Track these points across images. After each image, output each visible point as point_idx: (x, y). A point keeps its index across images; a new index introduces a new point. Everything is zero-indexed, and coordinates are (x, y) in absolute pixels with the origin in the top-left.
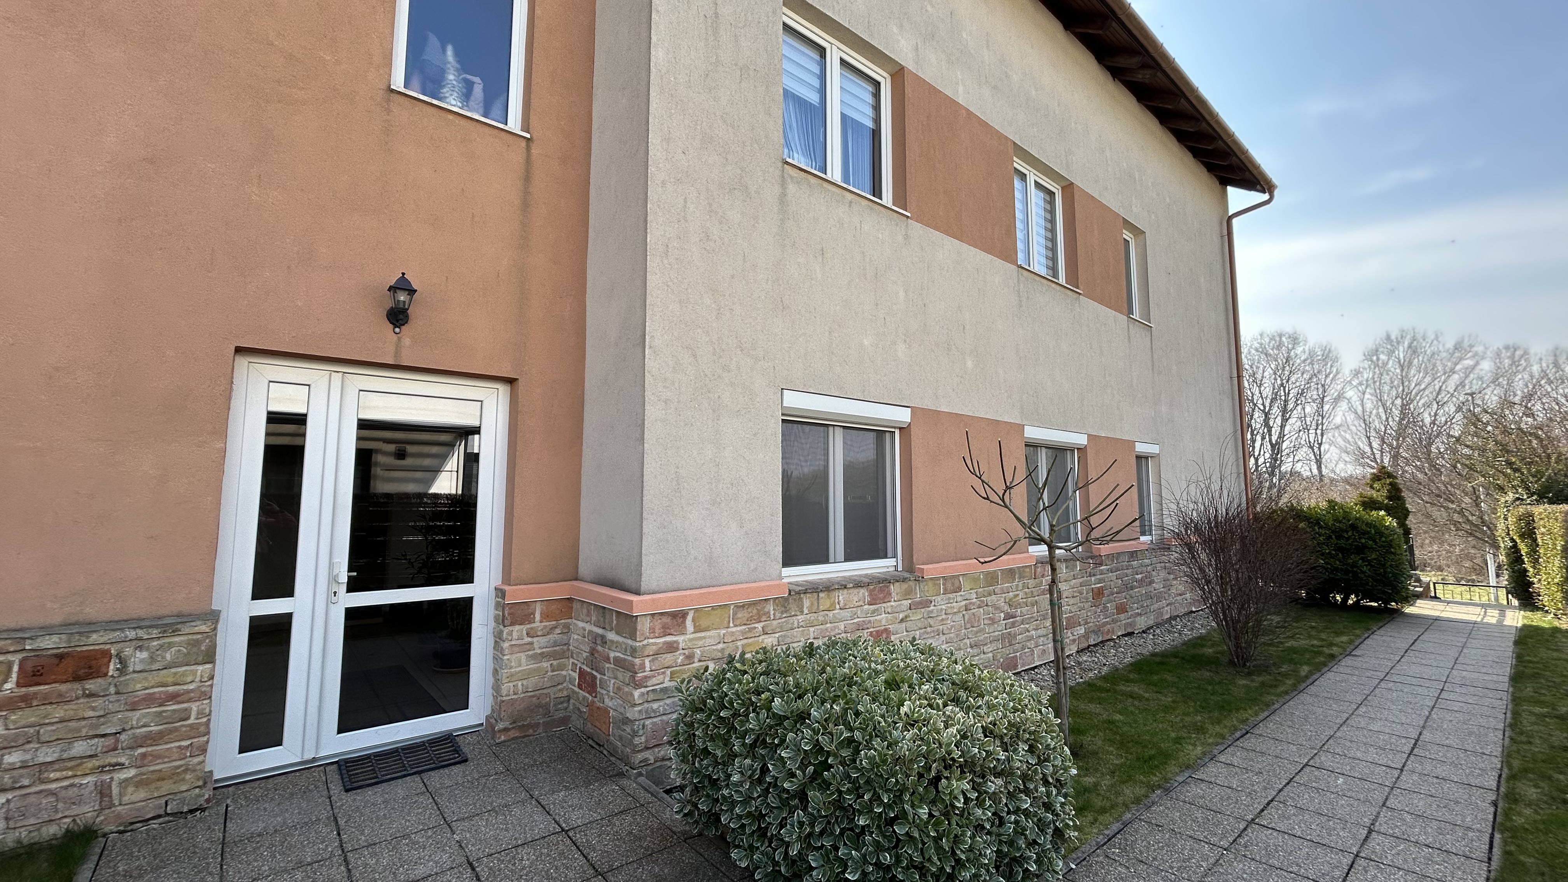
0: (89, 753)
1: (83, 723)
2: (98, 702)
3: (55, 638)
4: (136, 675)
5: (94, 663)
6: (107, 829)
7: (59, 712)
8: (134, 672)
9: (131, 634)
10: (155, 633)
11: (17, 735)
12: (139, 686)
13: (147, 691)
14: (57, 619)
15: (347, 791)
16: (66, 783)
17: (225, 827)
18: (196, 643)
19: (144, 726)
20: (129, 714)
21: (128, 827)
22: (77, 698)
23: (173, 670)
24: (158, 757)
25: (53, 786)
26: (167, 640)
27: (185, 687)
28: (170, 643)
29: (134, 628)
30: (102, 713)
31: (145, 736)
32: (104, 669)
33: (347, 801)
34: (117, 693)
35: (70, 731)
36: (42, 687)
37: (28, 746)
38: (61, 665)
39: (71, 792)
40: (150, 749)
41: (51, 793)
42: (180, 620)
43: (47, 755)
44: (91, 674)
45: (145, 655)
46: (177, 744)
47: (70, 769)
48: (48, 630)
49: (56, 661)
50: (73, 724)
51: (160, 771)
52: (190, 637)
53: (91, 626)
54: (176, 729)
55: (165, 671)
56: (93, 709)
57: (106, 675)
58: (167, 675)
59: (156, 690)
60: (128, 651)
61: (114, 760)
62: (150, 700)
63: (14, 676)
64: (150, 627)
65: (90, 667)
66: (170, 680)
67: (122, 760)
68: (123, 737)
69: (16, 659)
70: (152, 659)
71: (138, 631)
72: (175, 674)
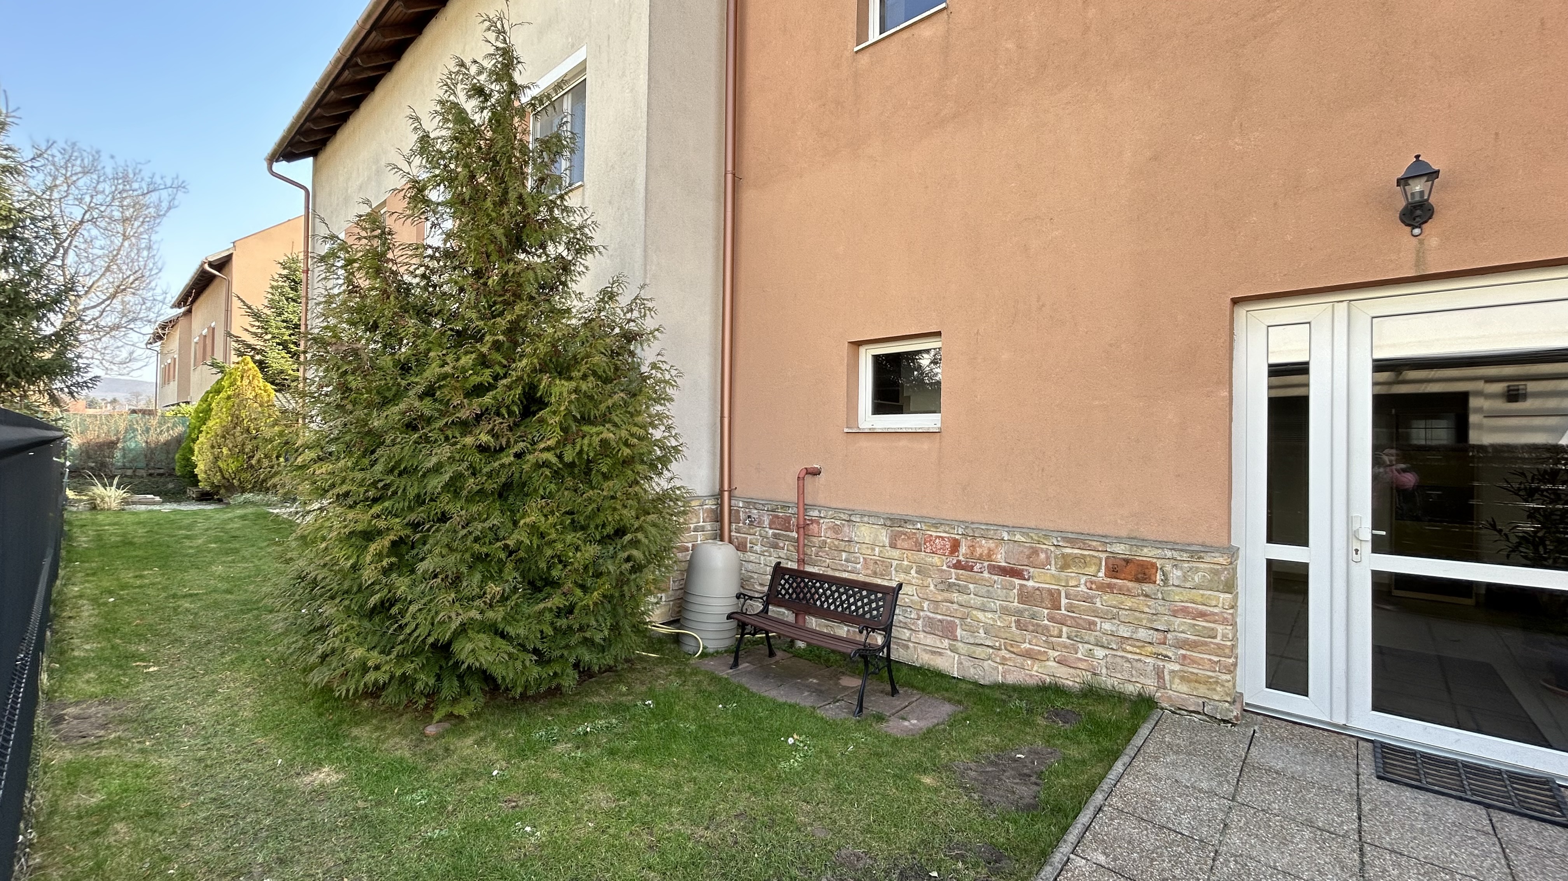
0: (1148, 640)
1: (1143, 616)
2: (1151, 603)
3: (1122, 546)
4: (1174, 588)
5: (1146, 571)
6: (1164, 705)
7: (1129, 603)
8: (1173, 585)
9: (1169, 554)
10: (1185, 556)
11: (1108, 611)
12: (1178, 597)
13: (1183, 604)
14: (1124, 533)
15: (1379, 777)
16: (1137, 657)
17: (1249, 749)
18: (1216, 573)
19: (1182, 632)
20: (1172, 618)
21: (1176, 711)
22: (1139, 596)
23: (1201, 592)
24: (1194, 662)
25: (1129, 656)
26: (1195, 565)
27: (1211, 609)
28: (1197, 568)
29: (1171, 549)
30: (1154, 612)
31: (1184, 641)
32: (1153, 578)
33: (1377, 788)
34: (1163, 599)
35: (1136, 619)
36: (1118, 581)
37: (1114, 621)
38: (1128, 568)
39: (1139, 665)
40: (1188, 653)
41: (1128, 660)
42: (1203, 550)
43: (1124, 631)
44: (1146, 579)
45: (1179, 573)
46: (1209, 657)
47: (1138, 647)
48: (1119, 540)
49: (1124, 563)
50: (1137, 614)
51: (1197, 674)
52: (1212, 566)
53: (1143, 542)
54: (1205, 644)
55: (1194, 591)
56: (1149, 607)
57: (1155, 582)
58: (1196, 594)
59: (1189, 605)
60: (1168, 568)
61: (1164, 652)
62: (1185, 611)
63: (1103, 568)
64: (1182, 550)
65: (1144, 574)
66: (1200, 600)
67: (1170, 654)
68: (1169, 636)
69: (1103, 556)
70: (1185, 578)
71: (1173, 552)
72: (1203, 595)
